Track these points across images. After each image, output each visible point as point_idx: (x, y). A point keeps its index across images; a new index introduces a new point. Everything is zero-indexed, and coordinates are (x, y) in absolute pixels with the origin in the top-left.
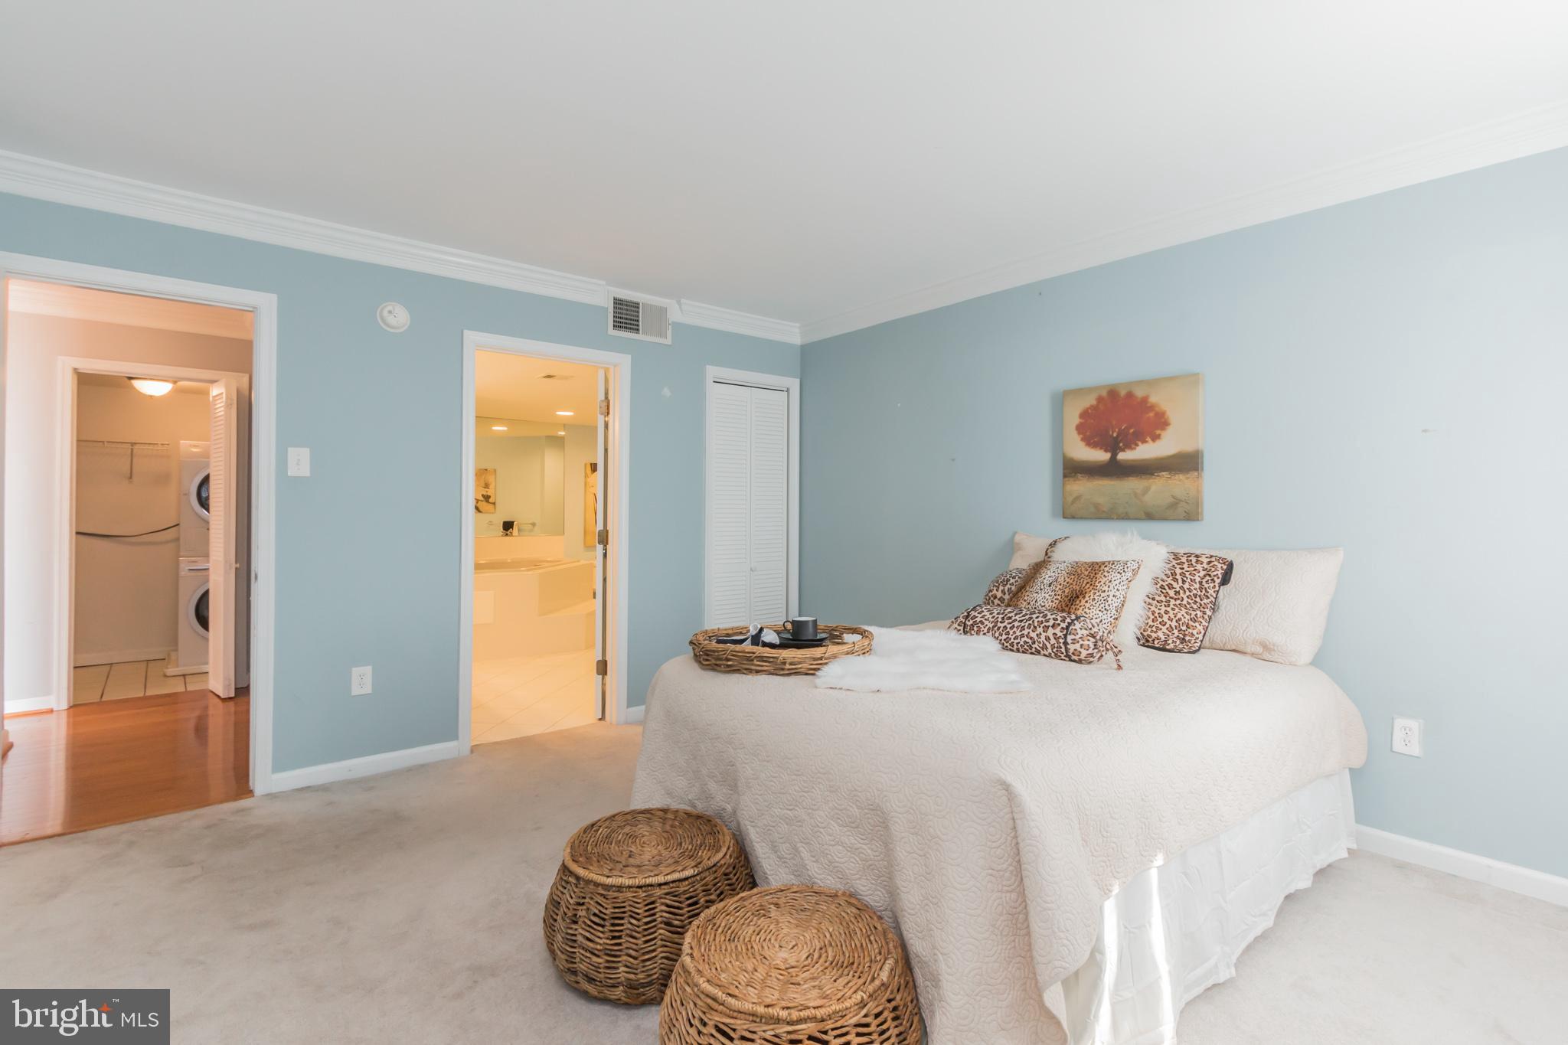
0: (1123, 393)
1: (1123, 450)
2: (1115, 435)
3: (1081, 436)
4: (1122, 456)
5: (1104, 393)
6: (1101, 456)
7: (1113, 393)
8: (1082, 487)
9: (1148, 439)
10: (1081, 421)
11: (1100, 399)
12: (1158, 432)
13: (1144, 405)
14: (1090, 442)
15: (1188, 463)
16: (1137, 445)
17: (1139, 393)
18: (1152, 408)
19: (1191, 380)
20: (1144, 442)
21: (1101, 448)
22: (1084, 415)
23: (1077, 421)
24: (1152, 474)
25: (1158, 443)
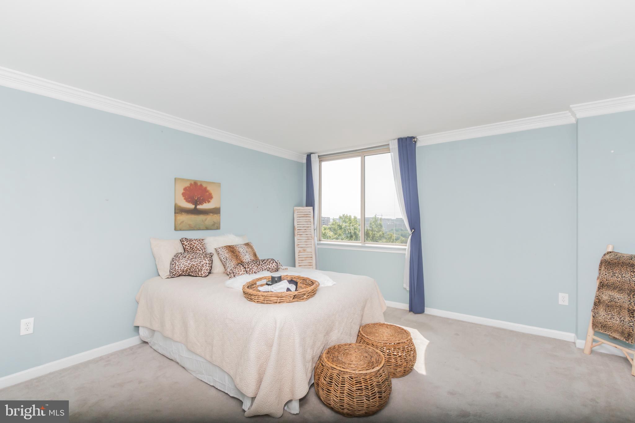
0: (199, 184)
1: (199, 205)
2: (196, 199)
3: (184, 198)
4: (198, 207)
5: (193, 183)
6: (191, 206)
7: (195, 183)
8: (184, 218)
9: (207, 202)
10: (184, 192)
11: (191, 184)
12: (210, 200)
13: (205, 190)
14: (188, 200)
15: (217, 211)
16: (203, 203)
17: (204, 185)
18: (208, 191)
19: (219, 185)
20: (206, 203)
21: (191, 203)
22: (185, 189)
23: (182, 191)
24: (208, 214)
25: (210, 204)
